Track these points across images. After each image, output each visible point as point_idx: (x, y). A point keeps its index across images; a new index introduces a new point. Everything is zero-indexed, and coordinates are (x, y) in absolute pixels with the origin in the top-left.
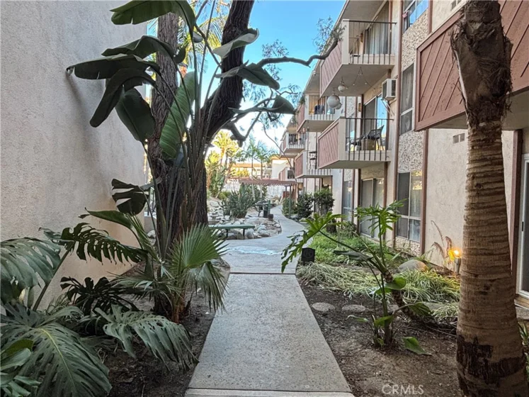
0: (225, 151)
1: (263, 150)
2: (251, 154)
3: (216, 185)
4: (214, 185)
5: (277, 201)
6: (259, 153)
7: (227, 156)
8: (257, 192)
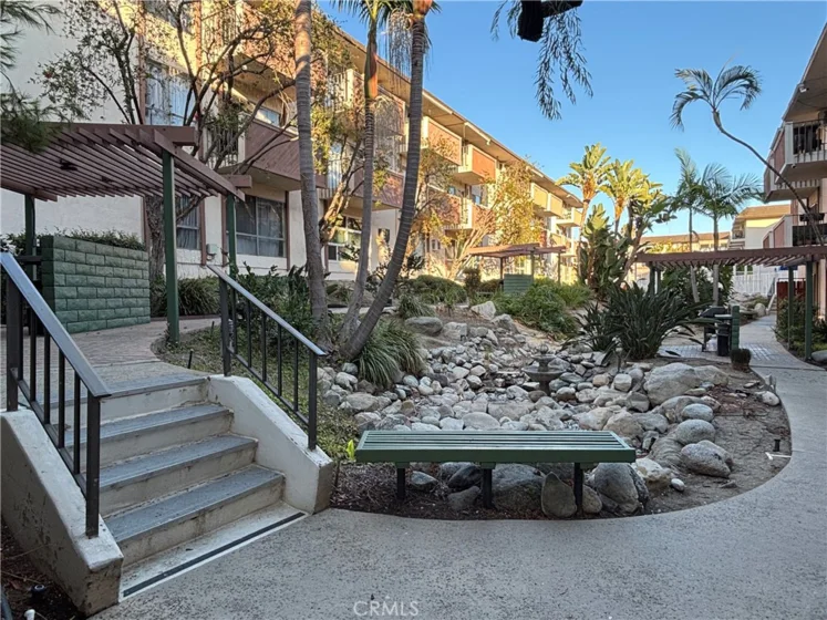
0: (626, 203)
1: (718, 187)
2: (686, 200)
3: (606, 278)
4: (602, 277)
5: (759, 306)
6: (707, 196)
7: (632, 213)
8: (706, 288)
